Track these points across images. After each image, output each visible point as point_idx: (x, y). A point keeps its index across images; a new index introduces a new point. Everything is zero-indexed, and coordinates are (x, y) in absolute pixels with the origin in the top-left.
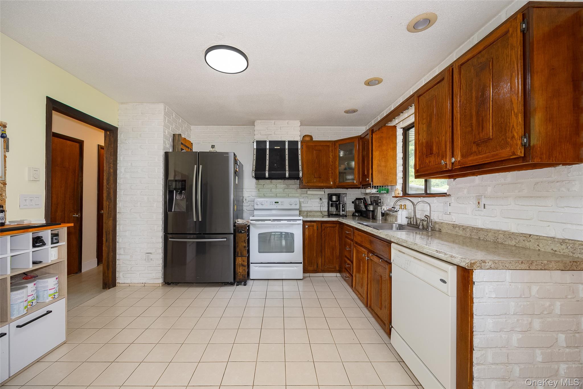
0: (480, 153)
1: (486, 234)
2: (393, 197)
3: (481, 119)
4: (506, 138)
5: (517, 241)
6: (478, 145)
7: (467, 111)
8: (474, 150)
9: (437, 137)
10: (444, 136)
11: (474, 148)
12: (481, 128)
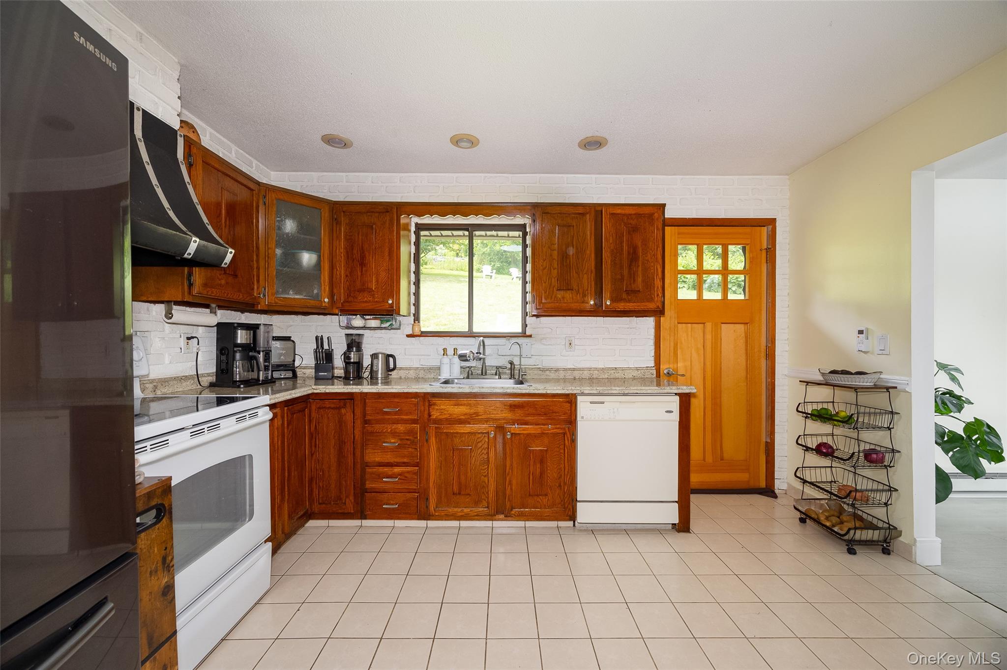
0: (629, 301)
1: (581, 373)
2: (408, 336)
3: (632, 272)
4: (651, 294)
5: (609, 374)
6: (628, 294)
7: (616, 259)
8: (624, 297)
9: (576, 272)
10: (586, 274)
11: (624, 296)
12: (632, 280)
